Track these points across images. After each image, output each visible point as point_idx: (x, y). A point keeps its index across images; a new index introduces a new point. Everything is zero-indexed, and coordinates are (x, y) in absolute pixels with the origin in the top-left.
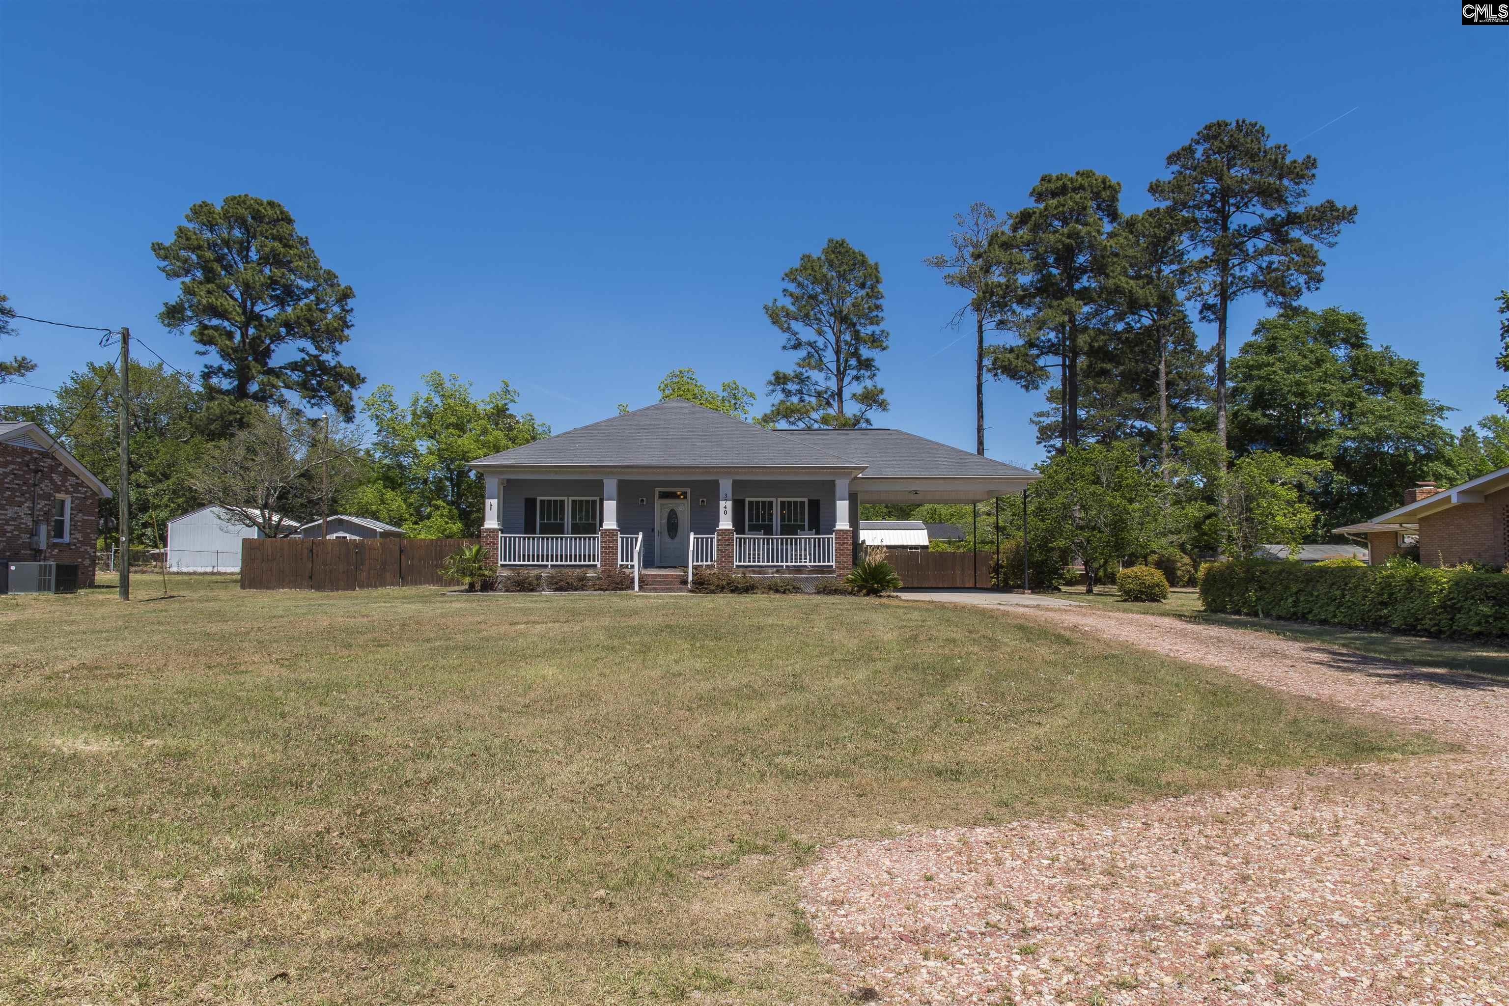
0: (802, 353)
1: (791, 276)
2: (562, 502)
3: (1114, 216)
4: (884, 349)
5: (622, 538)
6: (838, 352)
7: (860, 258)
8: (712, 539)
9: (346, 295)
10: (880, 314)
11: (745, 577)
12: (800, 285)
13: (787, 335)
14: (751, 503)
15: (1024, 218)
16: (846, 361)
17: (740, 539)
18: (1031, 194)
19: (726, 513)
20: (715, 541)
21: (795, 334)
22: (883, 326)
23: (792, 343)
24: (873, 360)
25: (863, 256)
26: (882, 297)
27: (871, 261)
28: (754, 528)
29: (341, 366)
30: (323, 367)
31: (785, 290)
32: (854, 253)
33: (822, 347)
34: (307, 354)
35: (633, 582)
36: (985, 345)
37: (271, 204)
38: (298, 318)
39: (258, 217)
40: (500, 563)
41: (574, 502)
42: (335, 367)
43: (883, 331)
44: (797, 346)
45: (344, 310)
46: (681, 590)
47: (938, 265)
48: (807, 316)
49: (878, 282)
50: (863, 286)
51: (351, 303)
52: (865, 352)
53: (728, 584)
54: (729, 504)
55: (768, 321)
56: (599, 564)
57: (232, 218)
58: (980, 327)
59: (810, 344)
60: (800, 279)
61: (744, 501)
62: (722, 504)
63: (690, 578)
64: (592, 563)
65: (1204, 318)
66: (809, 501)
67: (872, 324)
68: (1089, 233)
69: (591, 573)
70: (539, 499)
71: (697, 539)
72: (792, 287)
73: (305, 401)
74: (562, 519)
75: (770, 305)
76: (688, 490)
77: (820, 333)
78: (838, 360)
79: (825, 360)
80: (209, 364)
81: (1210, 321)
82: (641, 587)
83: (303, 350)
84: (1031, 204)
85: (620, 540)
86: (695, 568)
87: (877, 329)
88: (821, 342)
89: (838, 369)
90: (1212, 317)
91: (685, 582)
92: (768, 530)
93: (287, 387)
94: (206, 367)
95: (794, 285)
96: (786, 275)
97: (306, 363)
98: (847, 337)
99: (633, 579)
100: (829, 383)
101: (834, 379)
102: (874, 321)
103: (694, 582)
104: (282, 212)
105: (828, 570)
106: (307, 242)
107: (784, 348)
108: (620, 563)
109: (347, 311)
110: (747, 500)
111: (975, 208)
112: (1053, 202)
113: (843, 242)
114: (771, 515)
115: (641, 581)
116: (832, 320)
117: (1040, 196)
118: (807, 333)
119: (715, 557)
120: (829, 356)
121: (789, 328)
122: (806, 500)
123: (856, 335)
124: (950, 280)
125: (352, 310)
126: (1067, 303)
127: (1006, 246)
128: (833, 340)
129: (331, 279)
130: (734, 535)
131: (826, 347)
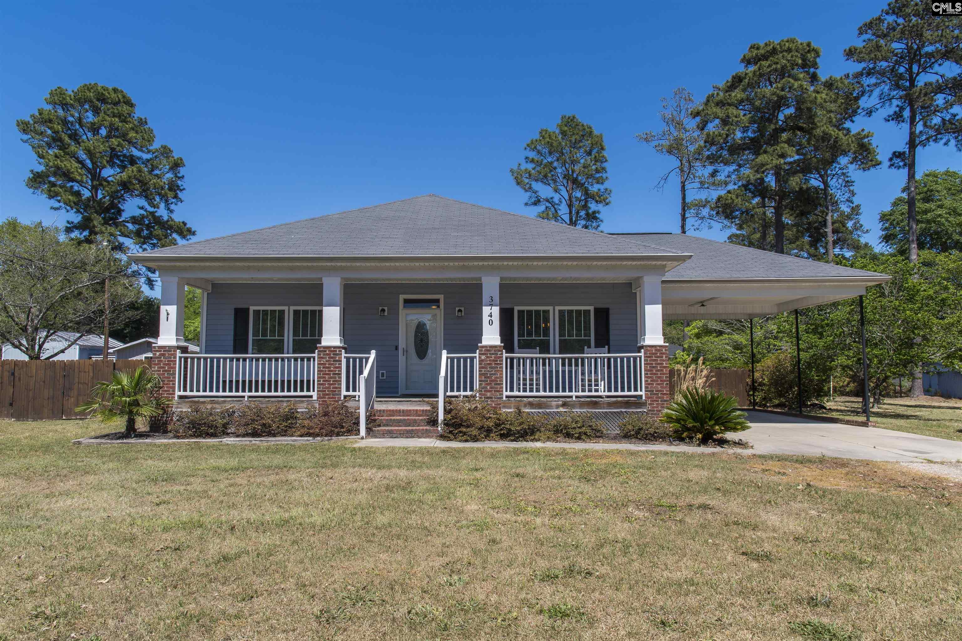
0: (541, 208)
1: (532, 146)
2: (282, 312)
3: (814, 78)
4: (607, 204)
5: (348, 359)
6: (570, 206)
7: (587, 130)
8: (472, 359)
9: (176, 165)
10: (604, 175)
11: (520, 412)
12: (539, 152)
13: (528, 194)
14: (521, 312)
15: (737, 80)
16: (578, 213)
17: (512, 359)
18: (742, 61)
19: (491, 323)
20: (476, 362)
21: (536, 192)
22: (607, 185)
23: (533, 200)
24: (599, 212)
25: (590, 128)
26: (606, 161)
27: (596, 132)
28: (526, 345)
29: (172, 220)
30: (158, 220)
31: (527, 158)
32: (583, 125)
33: (557, 202)
34: (146, 211)
35: (357, 423)
36: (688, 200)
37: (115, 90)
38: (130, 177)
39: (103, 99)
40: (177, 393)
41: (296, 313)
42: (168, 221)
43: (606, 189)
44: (537, 203)
45: (176, 176)
46: (426, 434)
47: (646, 140)
48: (545, 176)
49: (602, 149)
50: (589, 153)
51: (182, 171)
52: (593, 206)
53: (497, 425)
54: (496, 310)
55: (514, 182)
56: (315, 395)
57: (81, 100)
58: (683, 187)
59: (547, 200)
60: (539, 148)
61: (512, 310)
62: (486, 310)
63: (441, 417)
64: (305, 393)
65: (892, 165)
66: (596, 310)
67: (598, 183)
68: (801, 86)
69: (302, 409)
70: (252, 308)
71: (452, 359)
72: (532, 155)
73: (138, 246)
74: (281, 334)
76: (441, 297)
77: (556, 191)
78: (571, 213)
79: (560, 213)
80: (71, 220)
81: (899, 167)
82: (369, 430)
83: (142, 208)
84: (741, 69)
85: (344, 362)
86: (448, 400)
87: (602, 187)
88: (556, 198)
89: (571, 219)
90: (901, 164)
91: (433, 422)
92: (545, 348)
93: (123, 235)
94: (68, 222)
95: (535, 153)
96: (528, 145)
97: (143, 217)
98: (578, 194)
99: (358, 418)
102: (600, 181)
103: (446, 423)
104: (124, 97)
105: (637, 402)
106: (146, 122)
107: (526, 204)
108: (344, 393)
109: (179, 178)
110: (516, 309)
111: (680, 91)
112: (765, 63)
113: (574, 117)
114: (547, 329)
115: (370, 419)
116: (565, 182)
117: (747, 61)
118: (545, 191)
119: (477, 385)
120: (563, 210)
121: (530, 188)
122: (591, 308)
123: (586, 192)
124: (659, 149)
125: (183, 177)
126: (781, 148)
127: (721, 104)
128: (566, 196)
129: (166, 152)
130: (502, 354)
131: (560, 202)
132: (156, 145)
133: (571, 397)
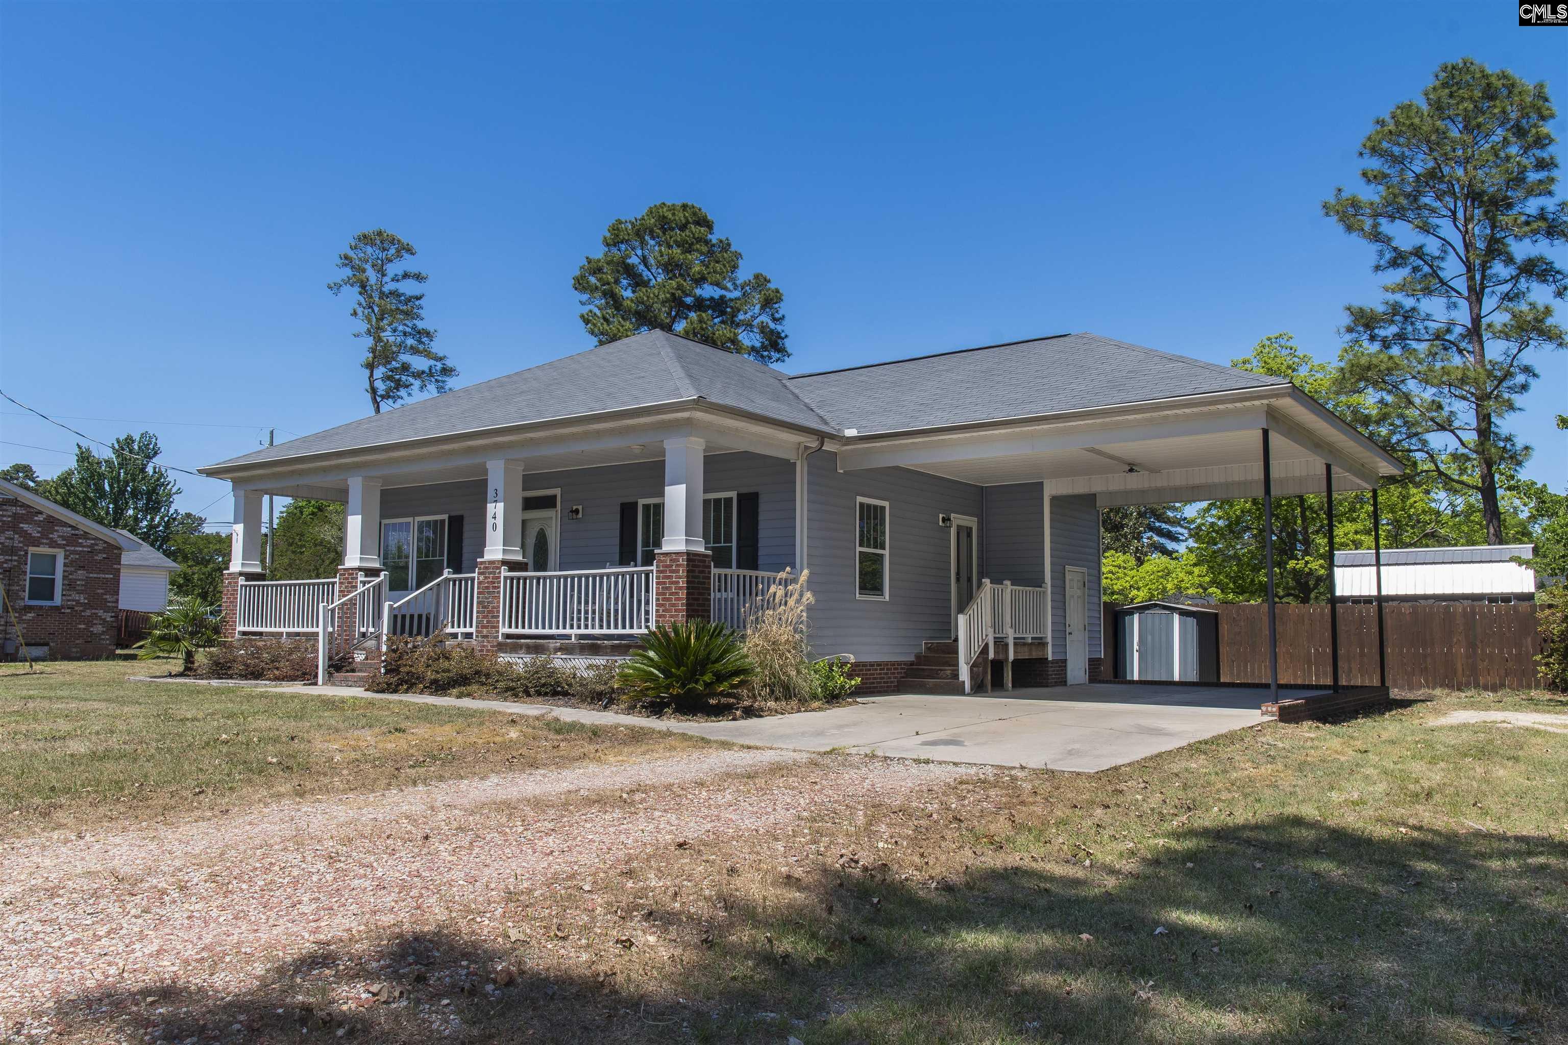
1: (1371, 145)
5: (364, 584)
6: (1467, 257)
8: (472, 581)
10: (1552, 174)
14: (647, 508)
16: (1486, 270)
19: (495, 527)
20: (476, 585)
21: (1388, 240)
23: (1388, 256)
26: (1553, 142)
31: (1365, 172)
33: (1437, 253)
40: (239, 629)
44: (1395, 261)
54: (500, 509)
59: (1414, 253)
61: (636, 504)
62: (490, 509)
71: (453, 581)
75: (1332, 201)
76: (558, 492)
78: (1470, 271)
79: (1446, 276)
82: (330, 675)
88: (1432, 246)
96: (1363, 146)
100: (1454, 314)
101: (1464, 304)
107: (1377, 268)
110: (641, 502)
113: (1466, 63)
118: (1406, 235)
119: (475, 618)
121: (1376, 233)
128: (1456, 239)
129: (760, 281)
130: (500, 573)
131: (1445, 252)
132: (744, 274)
133: (568, 637)
